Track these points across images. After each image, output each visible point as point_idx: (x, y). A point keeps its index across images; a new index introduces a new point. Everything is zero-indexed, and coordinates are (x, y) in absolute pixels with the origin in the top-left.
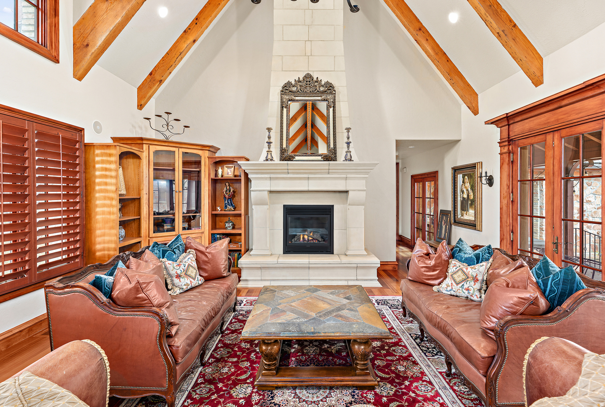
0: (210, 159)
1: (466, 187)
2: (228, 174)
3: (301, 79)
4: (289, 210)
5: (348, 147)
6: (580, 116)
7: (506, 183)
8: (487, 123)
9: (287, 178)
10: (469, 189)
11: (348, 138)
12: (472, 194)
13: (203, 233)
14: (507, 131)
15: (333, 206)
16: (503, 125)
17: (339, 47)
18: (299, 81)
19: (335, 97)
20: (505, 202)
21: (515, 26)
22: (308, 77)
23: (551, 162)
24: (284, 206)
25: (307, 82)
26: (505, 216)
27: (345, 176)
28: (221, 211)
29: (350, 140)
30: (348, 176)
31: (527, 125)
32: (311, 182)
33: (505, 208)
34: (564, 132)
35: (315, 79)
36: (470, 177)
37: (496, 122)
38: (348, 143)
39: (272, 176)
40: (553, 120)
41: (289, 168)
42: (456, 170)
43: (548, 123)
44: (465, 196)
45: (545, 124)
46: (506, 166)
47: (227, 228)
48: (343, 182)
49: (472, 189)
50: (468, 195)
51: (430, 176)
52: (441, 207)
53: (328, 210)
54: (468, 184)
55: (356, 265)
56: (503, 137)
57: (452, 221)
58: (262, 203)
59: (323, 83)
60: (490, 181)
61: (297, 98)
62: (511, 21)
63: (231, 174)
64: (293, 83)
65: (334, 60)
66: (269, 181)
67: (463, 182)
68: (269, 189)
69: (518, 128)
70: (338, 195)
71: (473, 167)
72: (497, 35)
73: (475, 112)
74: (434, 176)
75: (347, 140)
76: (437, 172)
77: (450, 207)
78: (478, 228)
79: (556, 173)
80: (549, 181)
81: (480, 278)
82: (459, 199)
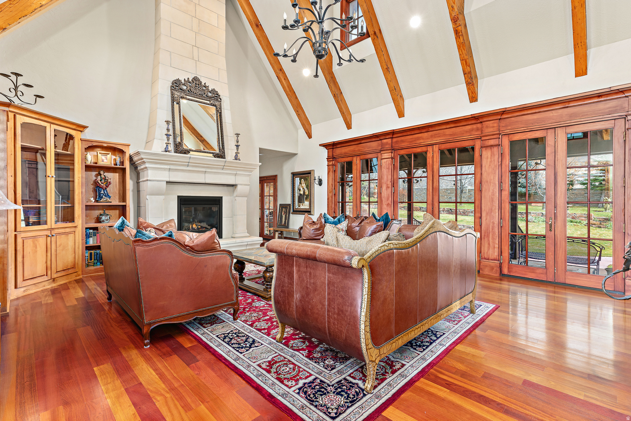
0: (84, 142)
1: (302, 187)
2: (103, 161)
3: (190, 80)
4: (183, 201)
5: (237, 149)
6: (369, 149)
7: (331, 183)
8: (320, 145)
9: (186, 170)
10: (305, 188)
11: (238, 142)
12: (307, 191)
13: (76, 227)
14: (332, 152)
15: (222, 197)
16: (330, 148)
17: (222, 62)
18: (188, 81)
19: (221, 104)
20: (330, 195)
21: (341, 93)
22: (195, 79)
23: (356, 172)
24: (178, 197)
25: (196, 84)
26: (330, 203)
27: (235, 172)
28: (95, 202)
29: (239, 143)
30: (238, 172)
31: (343, 150)
32: (207, 175)
33: (330, 198)
34: (362, 157)
35: (203, 84)
36: (305, 179)
37: (326, 146)
38: (237, 146)
39: (172, 167)
40: (357, 149)
41: (191, 161)
42: (294, 175)
43: (355, 151)
44: (302, 193)
45: (353, 151)
46: (331, 173)
47: (103, 221)
48: (233, 177)
49: (307, 187)
50: (304, 192)
51: (269, 178)
52: (279, 202)
53: (218, 201)
54: (304, 184)
55: (247, 243)
56: (329, 155)
57: (291, 211)
58: (157, 193)
59: (210, 89)
60: (320, 183)
61: (188, 97)
62: (340, 89)
63: (107, 161)
64: (183, 81)
65: (219, 72)
66: (168, 173)
67: (300, 183)
68: (168, 180)
69: (339, 151)
70: (226, 188)
71: (309, 173)
72: (333, 95)
73: (310, 136)
74: (273, 179)
75: (236, 143)
76: (276, 176)
77: (289, 201)
78: (312, 213)
79: (358, 178)
80: (355, 182)
81: (344, 229)
82: (297, 195)
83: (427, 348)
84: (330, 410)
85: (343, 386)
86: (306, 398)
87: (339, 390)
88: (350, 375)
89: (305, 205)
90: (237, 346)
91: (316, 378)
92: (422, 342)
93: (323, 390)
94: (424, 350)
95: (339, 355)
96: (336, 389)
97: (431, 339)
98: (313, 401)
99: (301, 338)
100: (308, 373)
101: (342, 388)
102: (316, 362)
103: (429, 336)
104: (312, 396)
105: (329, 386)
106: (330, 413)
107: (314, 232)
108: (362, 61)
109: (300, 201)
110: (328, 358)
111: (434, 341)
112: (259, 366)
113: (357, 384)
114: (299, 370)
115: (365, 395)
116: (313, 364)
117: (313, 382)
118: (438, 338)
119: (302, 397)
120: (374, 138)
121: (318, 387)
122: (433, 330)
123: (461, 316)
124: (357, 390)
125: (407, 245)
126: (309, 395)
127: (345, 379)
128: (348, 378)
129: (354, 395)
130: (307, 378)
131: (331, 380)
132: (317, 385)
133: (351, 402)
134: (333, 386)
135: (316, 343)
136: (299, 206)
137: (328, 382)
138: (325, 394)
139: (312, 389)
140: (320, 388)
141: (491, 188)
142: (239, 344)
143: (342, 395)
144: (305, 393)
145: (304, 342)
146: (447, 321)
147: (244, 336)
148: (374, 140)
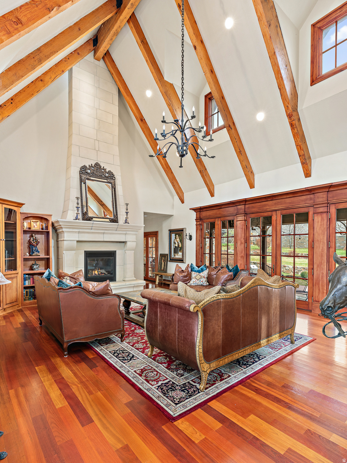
0: (22, 214)
1: (177, 241)
2: (34, 227)
3: (93, 165)
4: (89, 255)
5: (127, 215)
6: (228, 213)
7: (198, 239)
8: (190, 209)
9: (90, 232)
10: (179, 242)
11: (127, 210)
12: (181, 244)
13: (17, 273)
14: (199, 214)
15: (116, 251)
16: (198, 211)
17: (116, 150)
18: (92, 166)
19: (115, 181)
20: (198, 248)
21: (206, 169)
22: (97, 164)
23: (217, 230)
24: (85, 251)
25: (97, 168)
26: (198, 254)
27: (125, 233)
28: (29, 256)
29: (128, 211)
30: (127, 233)
31: (208, 213)
32: (105, 235)
33: (198, 251)
34: (222, 219)
35: (102, 167)
36: (179, 235)
37: (195, 210)
38: (127, 213)
39: (81, 230)
40: (218, 213)
41: (93, 226)
42: (171, 231)
43: (217, 214)
44: (177, 245)
45: (215, 214)
46: (198, 231)
47: (35, 269)
48: (124, 236)
49: (180, 241)
50: (178, 245)
51: (152, 234)
52: (160, 252)
53: (112, 254)
54: (178, 239)
55: (133, 285)
56: (197, 217)
57: (169, 259)
58: (70, 249)
59: (107, 171)
60: (191, 238)
61: (91, 178)
62: (205, 167)
63: (37, 227)
64: (88, 167)
65: (113, 157)
66: (78, 234)
67: (175, 238)
68: (78, 239)
69: (204, 214)
70: (119, 244)
71: (182, 230)
72: (200, 171)
73: (183, 202)
74: (155, 234)
75: (126, 211)
76: (157, 232)
77: (167, 252)
78: (184, 261)
79: (219, 235)
80: (217, 238)
81: (205, 277)
82: (173, 247)
83: (249, 366)
84: (175, 400)
85: (186, 386)
86: (162, 392)
87: (183, 389)
88: (192, 381)
89: (179, 255)
90: (122, 358)
91: (170, 381)
92: (247, 362)
93: (173, 388)
94: (247, 367)
95: (187, 368)
96: (182, 388)
97: (255, 360)
98: (166, 394)
99: (164, 355)
100: (165, 377)
101: (185, 388)
102: (171, 371)
103: (253, 358)
104: (165, 391)
105: (177, 386)
106: (175, 401)
107: (183, 278)
108: (213, 157)
109: (176, 252)
110: (180, 369)
111: (256, 362)
112: (135, 371)
113: (196, 386)
114: (160, 376)
115: (199, 392)
116: (170, 372)
117: (168, 383)
118: (260, 360)
119: (159, 391)
120: (231, 204)
121: (170, 386)
122: (258, 354)
123: (283, 345)
124: (195, 389)
125: (232, 296)
126: (164, 391)
127: (189, 382)
128: (191, 382)
129: (192, 392)
130: (164, 380)
131: (179, 383)
132: (170, 385)
133: (189, 396)
134: (180, 386)
135: (174, 359)
136: (175, 256)
137: (177, 384)
138: (174, 390)
139: (167, 387)
140: (171, 387)
141: (321, 246)
142: (123, 357)
143: (184, 392)
144: (162, 389)
145: (166, 359)
146: (271, 348)
147: (127, 353)
148: (231, 206)
